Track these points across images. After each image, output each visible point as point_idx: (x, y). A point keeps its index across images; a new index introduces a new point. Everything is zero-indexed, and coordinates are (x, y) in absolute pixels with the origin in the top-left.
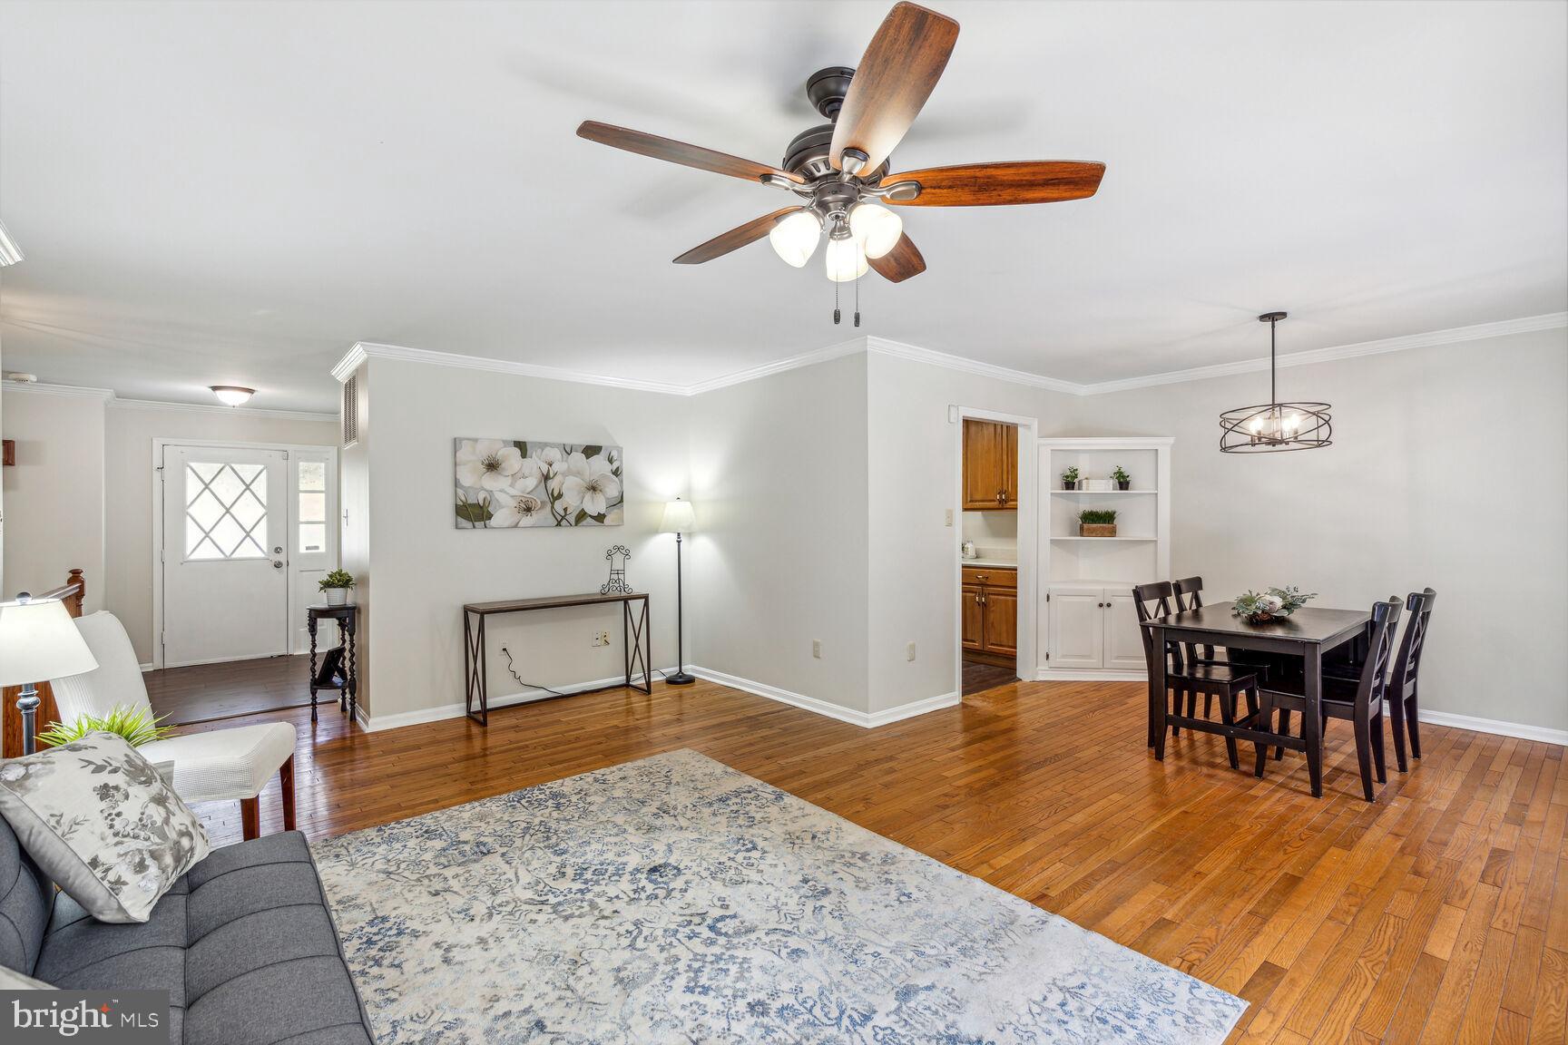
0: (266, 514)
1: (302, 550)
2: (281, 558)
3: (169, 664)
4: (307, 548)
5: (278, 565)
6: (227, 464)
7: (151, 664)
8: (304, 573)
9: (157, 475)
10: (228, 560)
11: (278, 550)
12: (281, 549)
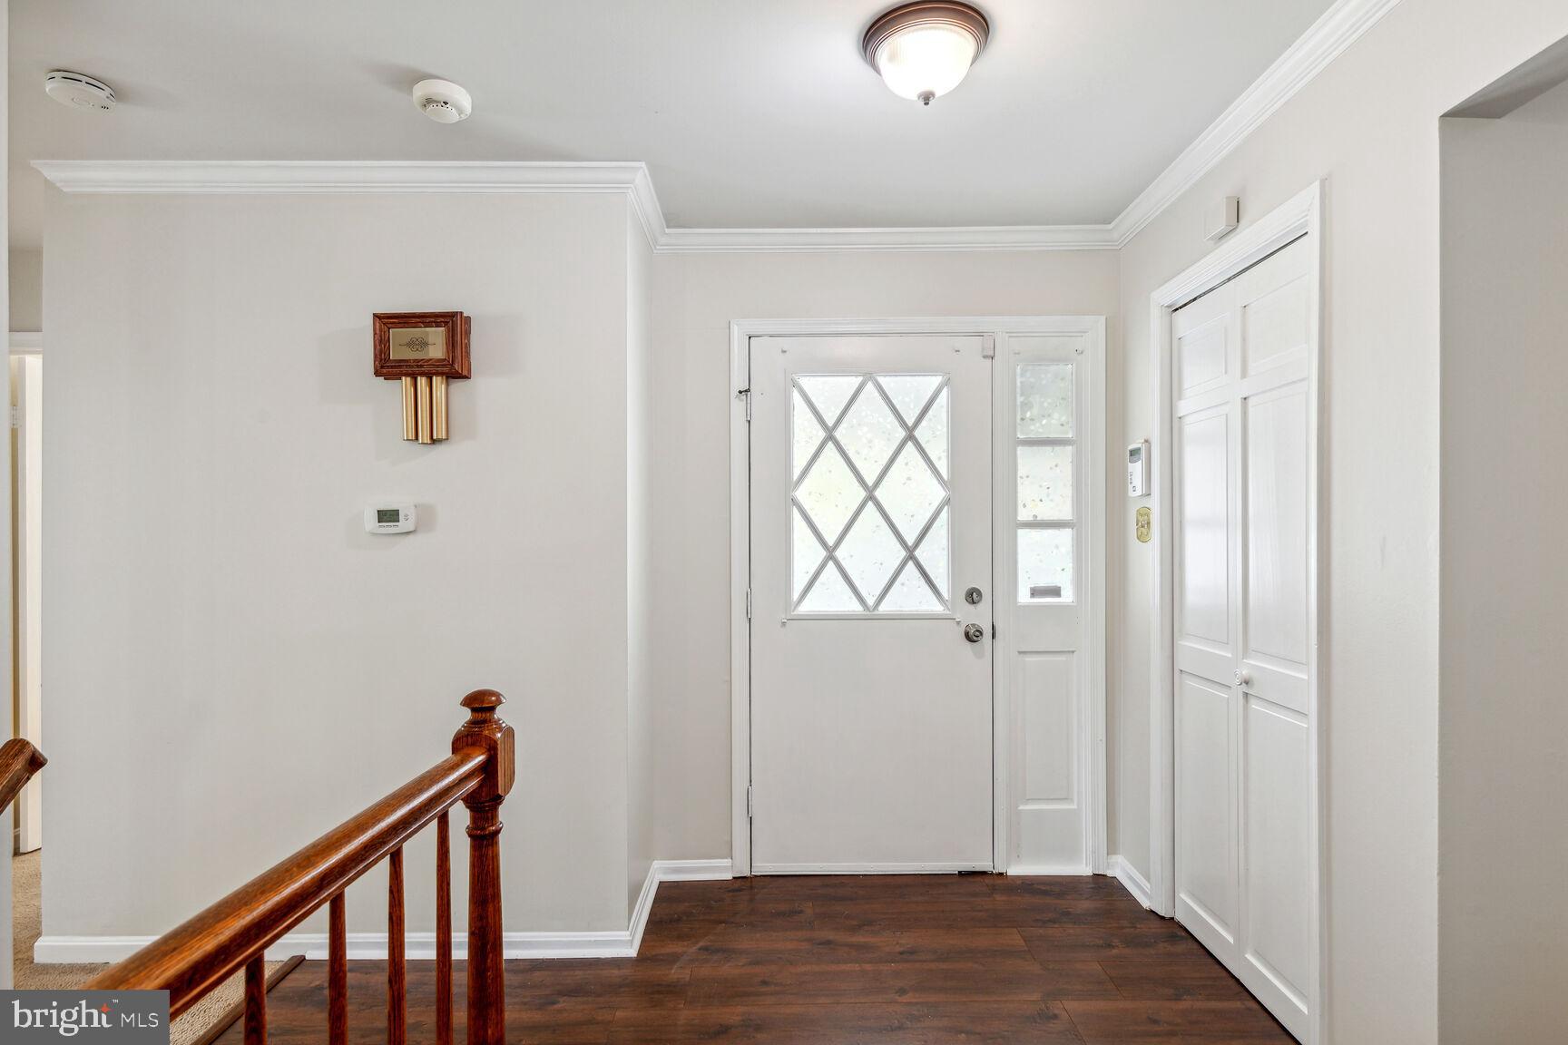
0: (947, 502)
1: (1024, 597)
2: (979, 616)
3: (764, 867)
4: (1035, 592)
5: (972, 636)
6: (869, 376)
7: (726, 862)
8: (1029, 659)
9: (738, 406)
10: (870, 616)
11: (973, 596)
12: (979, 594)
